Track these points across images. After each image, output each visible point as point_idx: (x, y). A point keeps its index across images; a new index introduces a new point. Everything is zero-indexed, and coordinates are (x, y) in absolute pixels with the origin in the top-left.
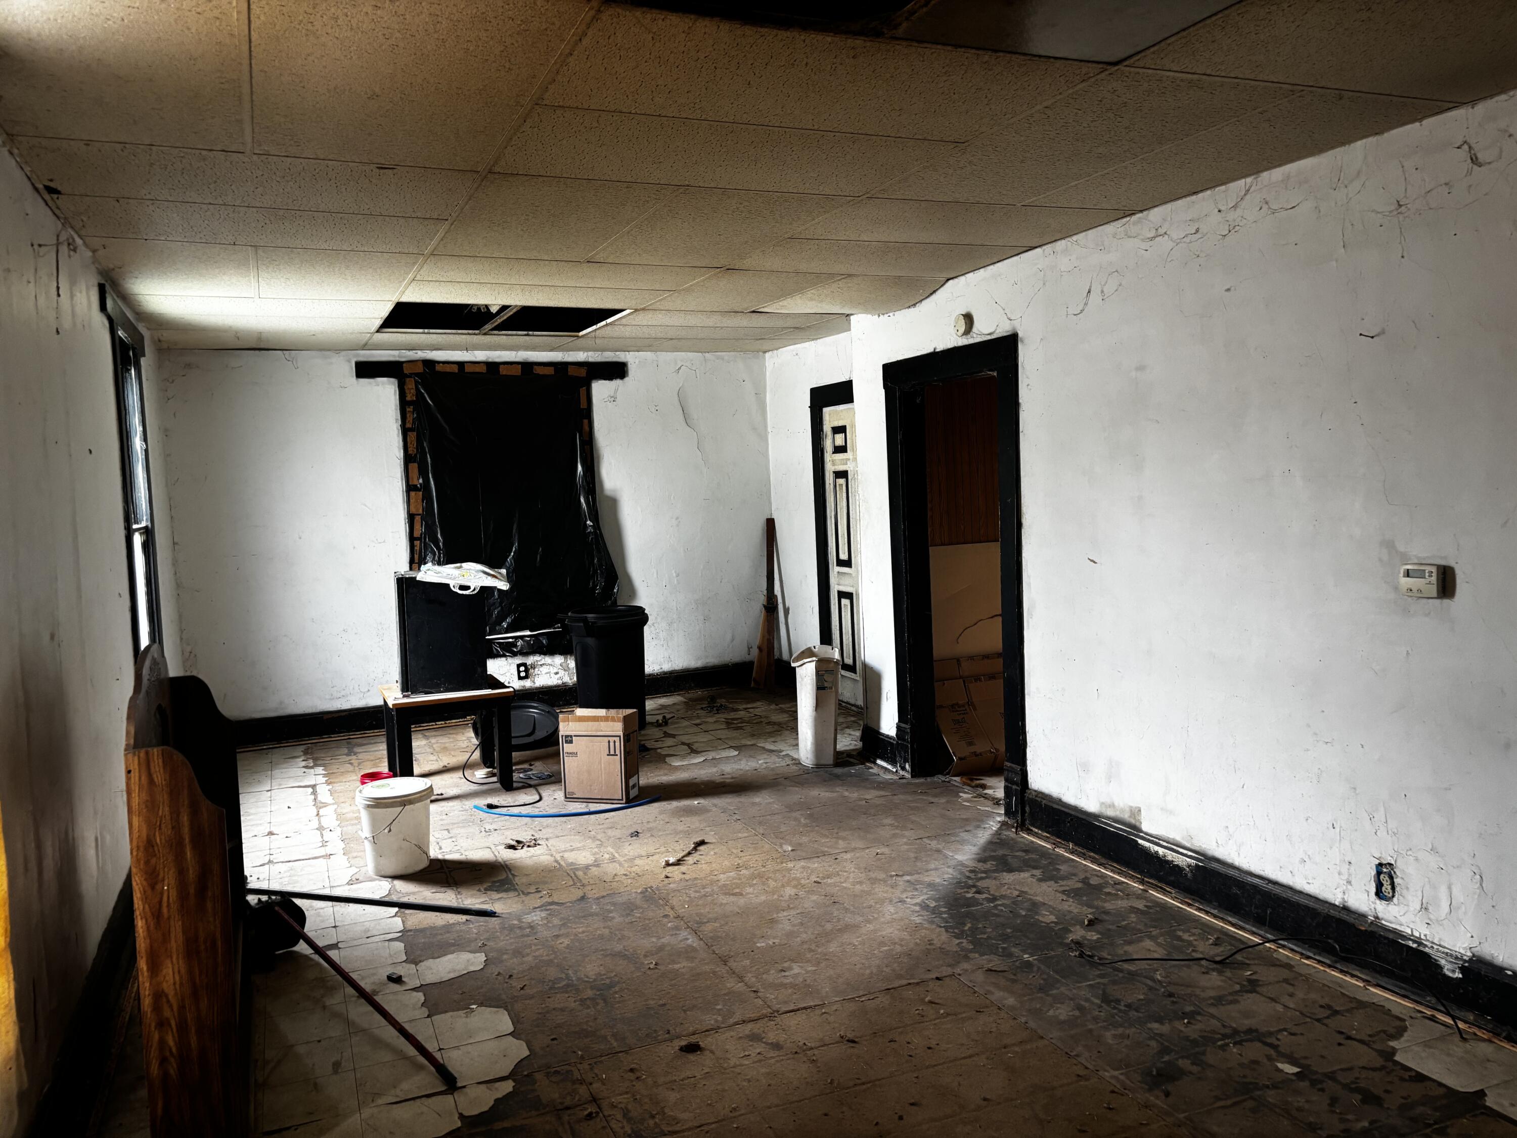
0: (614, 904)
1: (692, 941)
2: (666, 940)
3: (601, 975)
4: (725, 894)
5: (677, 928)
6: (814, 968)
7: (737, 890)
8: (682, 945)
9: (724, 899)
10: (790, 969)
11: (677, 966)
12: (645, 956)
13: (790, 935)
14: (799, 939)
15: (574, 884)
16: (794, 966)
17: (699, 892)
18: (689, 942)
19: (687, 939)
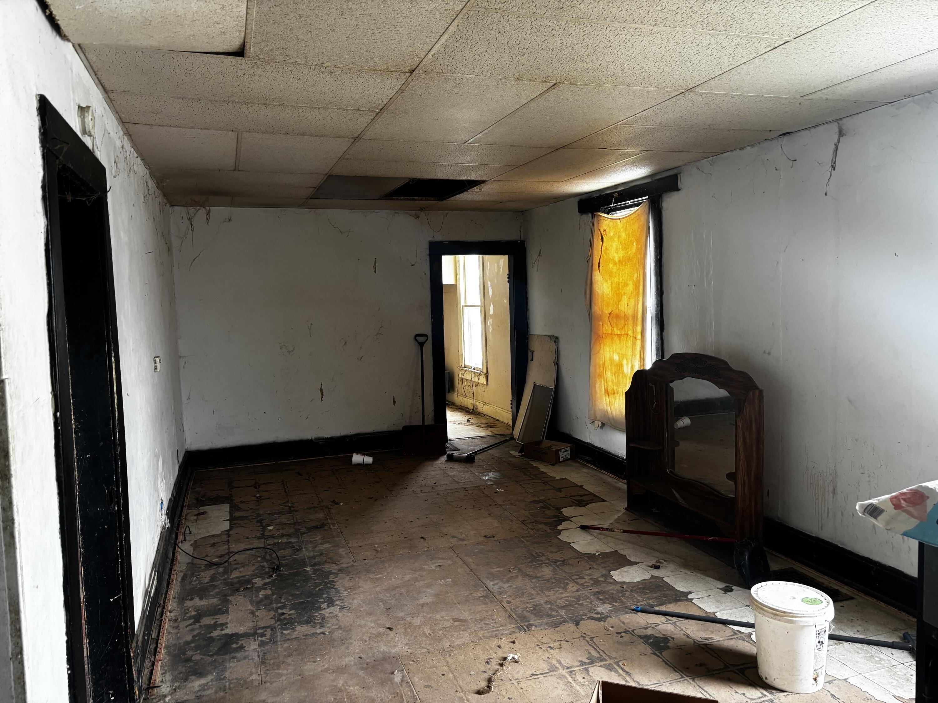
0: (549, 616)
1: (490, 584)
2: (506, 585)
3: (539, 566)
4: (466, 621)
5: (500, 593)
6: (423, 567)
7: (456, 624)
8: (497, 581)
9: (465, 615)
10: (436, 567)
11: (498, 569)
12: (517, 576)
13: (429, 586)
14: (425, 582)
15: (592, 639)
16: (434, 568)
17: (486, 624)
18: (492, 583)
19: (493, 585)
